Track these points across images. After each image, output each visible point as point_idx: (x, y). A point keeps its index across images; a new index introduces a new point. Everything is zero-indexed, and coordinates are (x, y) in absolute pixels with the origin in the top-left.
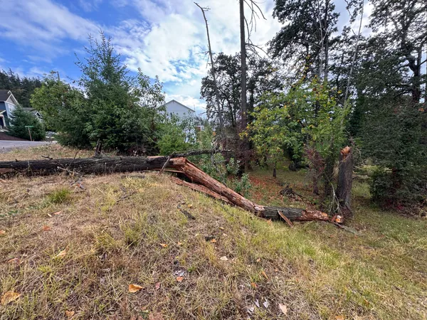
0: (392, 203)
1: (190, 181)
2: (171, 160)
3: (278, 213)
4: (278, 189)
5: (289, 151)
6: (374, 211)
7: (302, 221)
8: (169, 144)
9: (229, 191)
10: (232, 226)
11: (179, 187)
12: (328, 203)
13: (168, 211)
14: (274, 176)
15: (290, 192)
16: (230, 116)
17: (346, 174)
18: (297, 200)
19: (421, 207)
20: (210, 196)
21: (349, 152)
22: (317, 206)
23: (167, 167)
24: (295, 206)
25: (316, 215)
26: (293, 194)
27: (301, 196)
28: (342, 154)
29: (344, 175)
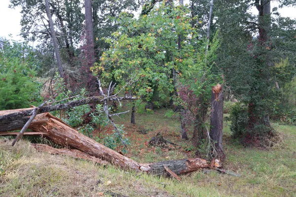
0: (251, 138)
3: (165, 170)
6: (239, 148)
17: (219, 114)
19: (269, 138)
21: (221, 89)
22: (194, 153)
24: (174, 157)
25: (198, 163)
26: (165, 142)
27: (173, 144)
28: (214, 92)
29: (217, 115)
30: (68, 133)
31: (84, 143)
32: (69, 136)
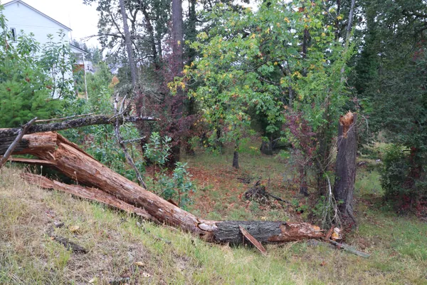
0: (410, 202)
1: (68, 181)
2: (25, 136)
3: (240, 234)
4: (241, 188)
5: (259, 119)
6: (386, 216)
7: (281, 242)
8: (18, 102)
9: (151, 196)
10: (158, 258)
11: (46, 195)
12: (321, 208)
13: (26, 243)
14: (235, 164)
15: (261, 192)
16: (150, 45)
17: (348, 159)
18: (273, 208)
20: (112, 208)
21: (352, 120)
22: (305, 215)
23: (15, 152)
24: (269, 218)
25: (302, 230)
26: (267, 196)
27: (280, 200)
28: (342, 125)
29: (345, 160)
30: (86, 165)
31: (108, 181)
32: (87, 169)
